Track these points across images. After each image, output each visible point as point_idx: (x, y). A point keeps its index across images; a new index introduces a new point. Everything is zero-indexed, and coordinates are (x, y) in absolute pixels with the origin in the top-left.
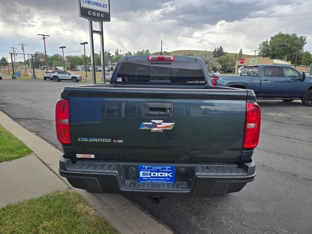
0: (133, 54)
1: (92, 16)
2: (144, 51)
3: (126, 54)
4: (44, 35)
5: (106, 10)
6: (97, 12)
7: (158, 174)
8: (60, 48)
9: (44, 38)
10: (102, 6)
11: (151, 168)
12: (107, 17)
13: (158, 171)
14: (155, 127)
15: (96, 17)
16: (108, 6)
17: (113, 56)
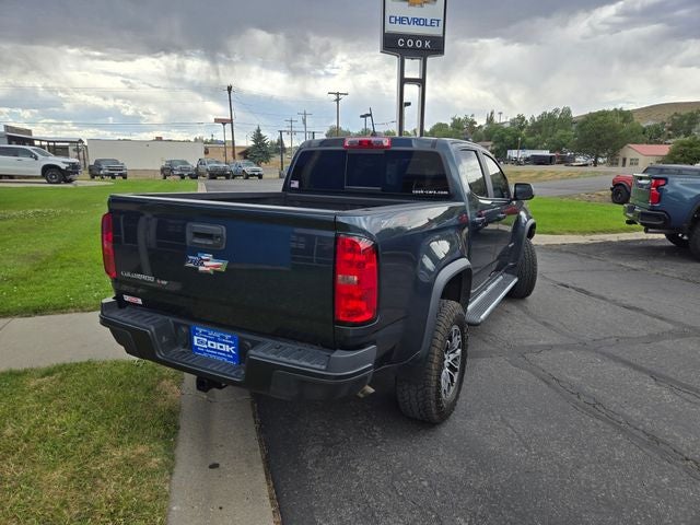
0: (527, 118)
1: (405, 48)
2: (556, 111)
3: (513, 122)
4: (338, 94)
5: (436, 31)
6: (415, 37)
7: (217, 346)
8: (362, 116)
9: (338, 100)
10: (429, 23)
11: (207, 334)
12: (436, 46)
13: (216, 340)
14: (202, 264)
15: (414, 48)
16: (441, 23)
17: (480, 127)
